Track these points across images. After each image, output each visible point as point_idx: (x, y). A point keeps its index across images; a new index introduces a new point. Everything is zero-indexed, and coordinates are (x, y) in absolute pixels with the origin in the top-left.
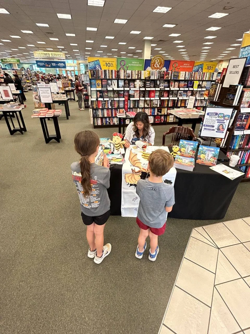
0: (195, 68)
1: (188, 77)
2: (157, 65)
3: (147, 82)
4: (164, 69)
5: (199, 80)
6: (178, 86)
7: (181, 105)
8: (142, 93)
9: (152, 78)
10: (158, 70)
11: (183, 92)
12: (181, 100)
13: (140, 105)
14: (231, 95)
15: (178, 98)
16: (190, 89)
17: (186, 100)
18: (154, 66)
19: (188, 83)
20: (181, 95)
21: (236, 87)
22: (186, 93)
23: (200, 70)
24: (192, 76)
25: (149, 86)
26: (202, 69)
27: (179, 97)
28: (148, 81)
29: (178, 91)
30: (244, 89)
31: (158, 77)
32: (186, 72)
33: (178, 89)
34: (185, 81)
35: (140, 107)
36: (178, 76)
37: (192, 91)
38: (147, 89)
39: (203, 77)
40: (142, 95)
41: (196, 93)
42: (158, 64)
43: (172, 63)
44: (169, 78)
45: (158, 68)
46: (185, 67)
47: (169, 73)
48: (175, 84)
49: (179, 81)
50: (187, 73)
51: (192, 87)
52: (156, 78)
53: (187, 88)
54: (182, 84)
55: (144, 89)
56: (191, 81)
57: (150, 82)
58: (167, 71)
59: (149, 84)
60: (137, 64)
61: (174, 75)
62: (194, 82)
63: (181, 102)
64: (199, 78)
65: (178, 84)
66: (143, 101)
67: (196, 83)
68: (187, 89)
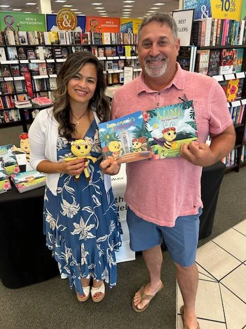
0: (123, 28)
1: (115, 40)
2: (67, 22)
3: (56, 50)
4: (79, 30)
5: (131, 45)
6: (103, 54)
7: (113, 81)
8: (52, 67)
9: (63, 43)
10: (70, 31)
11: (112, 62)
12: (112, 74)
13: (51, 86)
14: (184, 60)
15: (107, 72)
16: (122, 58)
17: (118, 74)
18: (62, 24)
19: (116, 49)
20: (110, 68)
21: (189, 49)
22: (116, 64)
23: (129, 31)
24: (120, 38)
25: (61, 56)
26: (132, 29)
27: (108, 70)
28: (58, 47)
29: (105, 60)
30: (198, 51)
31: (71, 42)
32: (111, 34)
33: (105, 58)
34: (112, 46)
35: (51, 89)
36: (101, 39)
37: (125, 61)
38: (58, 60)
39: (136, 40)
40: (51, 70)
41: (131, 62)
42: (69, 22)
43: (88, 20)
44: (89, 43)
45: (68, 28)
46: (109, 26)
47: (87, 35)
48: (99, 51)
49: (104, 47)
50: (113, 34)
51: (124, 54)
52: (68, 44)
53: (117, 56)
54: (109, 50)
55: (53, 61)
56: (121, 46)
57: (60, 50)
58: (83, 32)
59: (59, 53)
60: (34, 21)
61: (95, 38)
62: (124, 48)
63: (112, 77)
64: (131, 41)
65: (103, 51)
66: (55, 79)
67: (128, 49)
68: (117, 58)
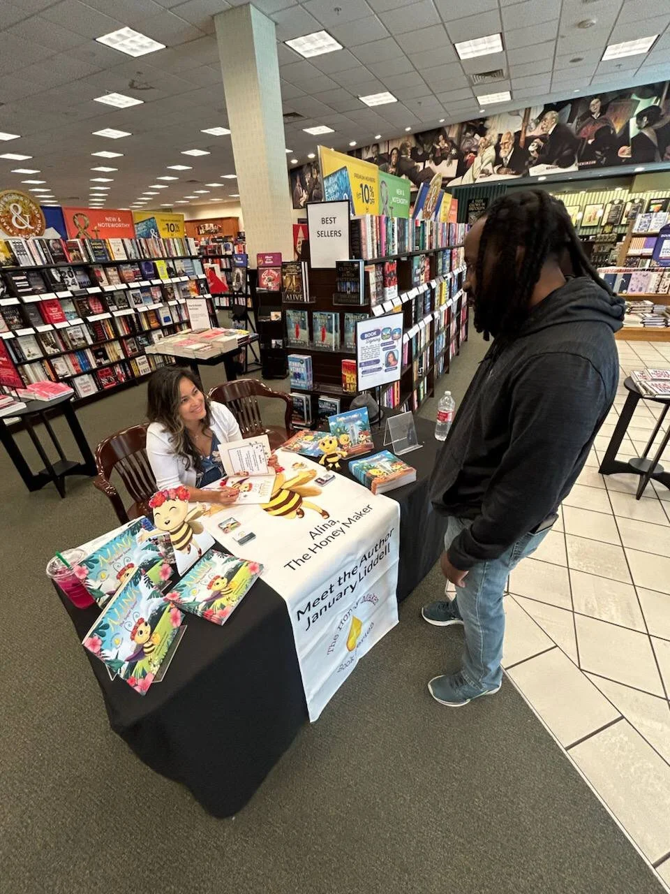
0: (140, 229)
1: (133, 252)
2: (21, 219)
3: (14, 278)
4: (51, 234)
5: (163, 258)
6: (118, 278)
7: (149, 324)
8: (15, 315)
9: (25, 262)
10: (32, 237)
11: (139, 291)
12: (145, 313)
13: (26, 353)
15: (136, 310)
16: (155, 282)
17: (156, 311)
18: (11, 226)
19: (140, 267)
20: (139, 302)
22: (148, 294)
23: (153, 234)
24: (142, 248)
25: (30, 289)
26: (157, 231)
27: (136, 306)
28: (19, 271)
29: (124, 290)
31: (44, 259)
32: (123, 241)
33: (124, 286)
34: (130, 262)
35: (29, 359)
36: (106, 252)
37: (161, 286)
38: (27, 299)
39: (170, 249)
40: (16, 320)
41: (172, 289)
42: (25, 218)
43: (68, 216)
44: (85, 260)
45: (28, 232)
46: (113, 225)
47: (75, 244)
48: (110, 273)
49: (117, 265)
50: (127, 241)
51: (157, 277)
52: (39, 263)
53: (144, 279)
54: (128, 271)
55: (15, 301)
56: (147, 261)
57: (24, 277)
58: (65, 238)
59: (26, 284)
61: (94, 250)
62: (154, 264)
63: (147, 318)
64: (162, 252)
65: (116, 273)
66: (32, 339)
67: (161, 266)
68: (147, 283)
